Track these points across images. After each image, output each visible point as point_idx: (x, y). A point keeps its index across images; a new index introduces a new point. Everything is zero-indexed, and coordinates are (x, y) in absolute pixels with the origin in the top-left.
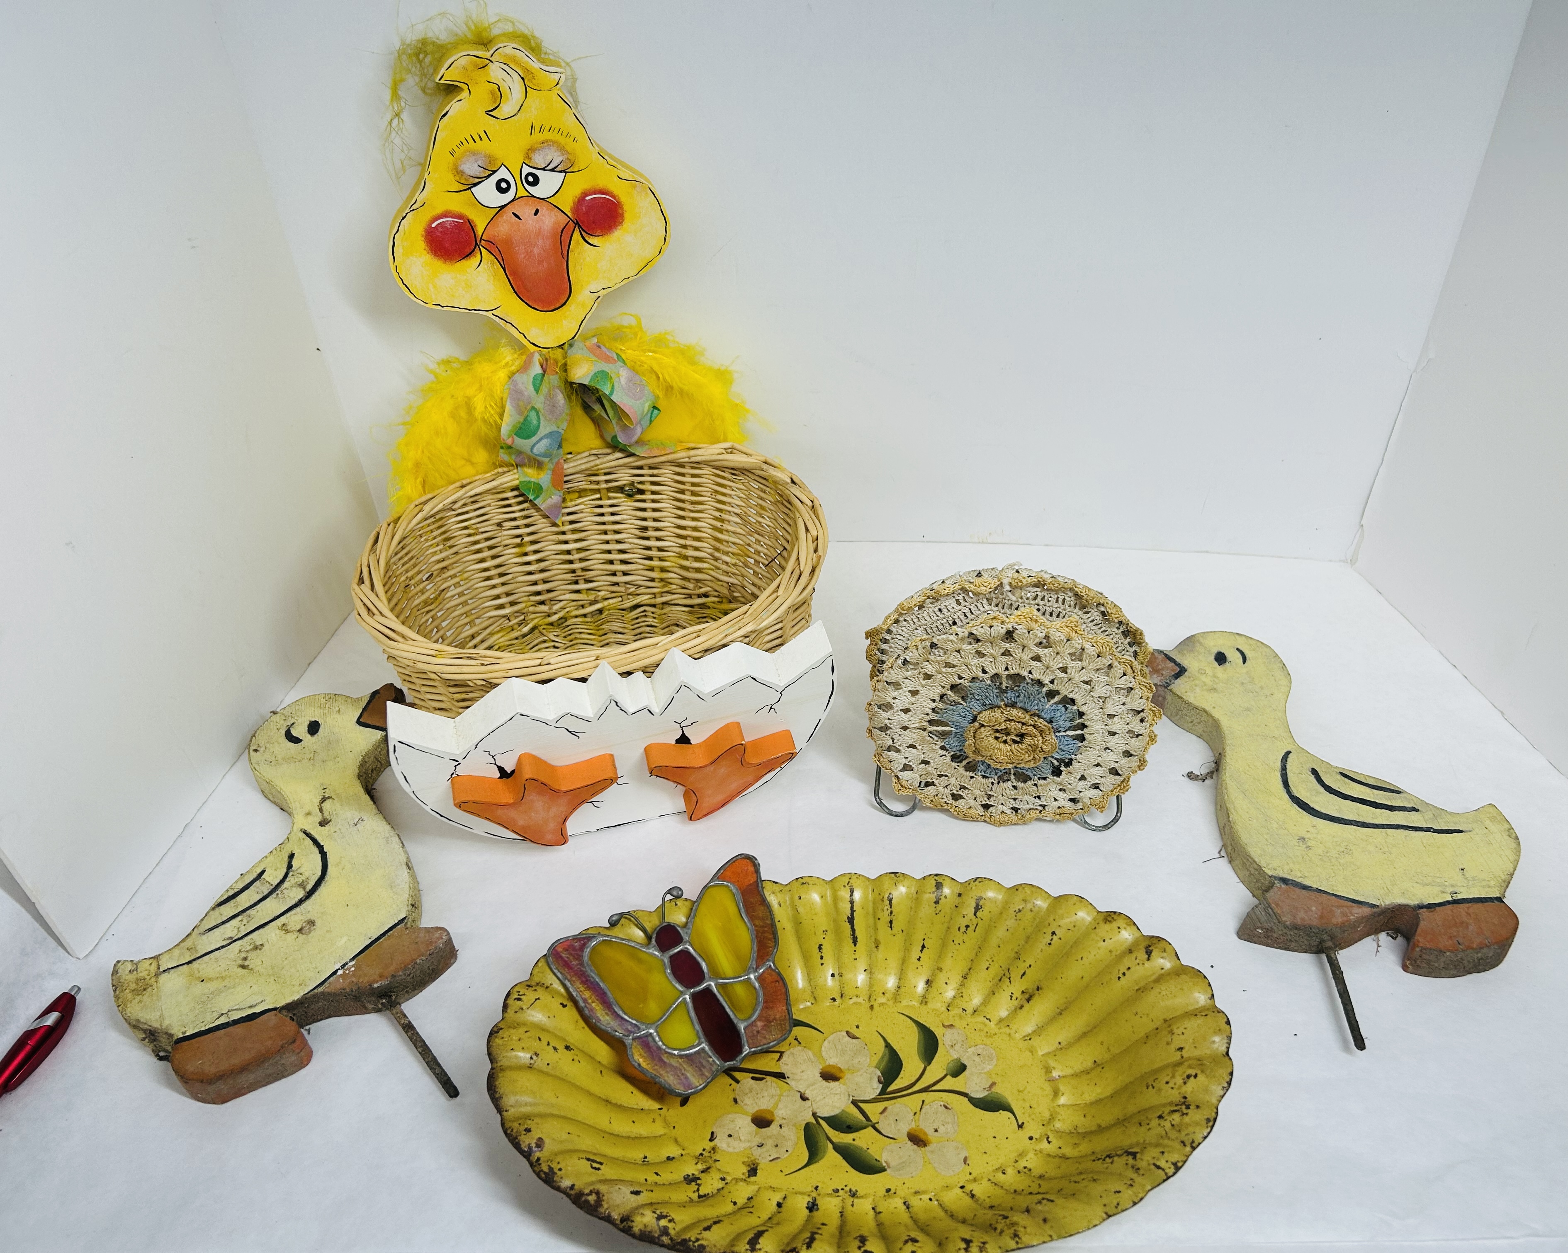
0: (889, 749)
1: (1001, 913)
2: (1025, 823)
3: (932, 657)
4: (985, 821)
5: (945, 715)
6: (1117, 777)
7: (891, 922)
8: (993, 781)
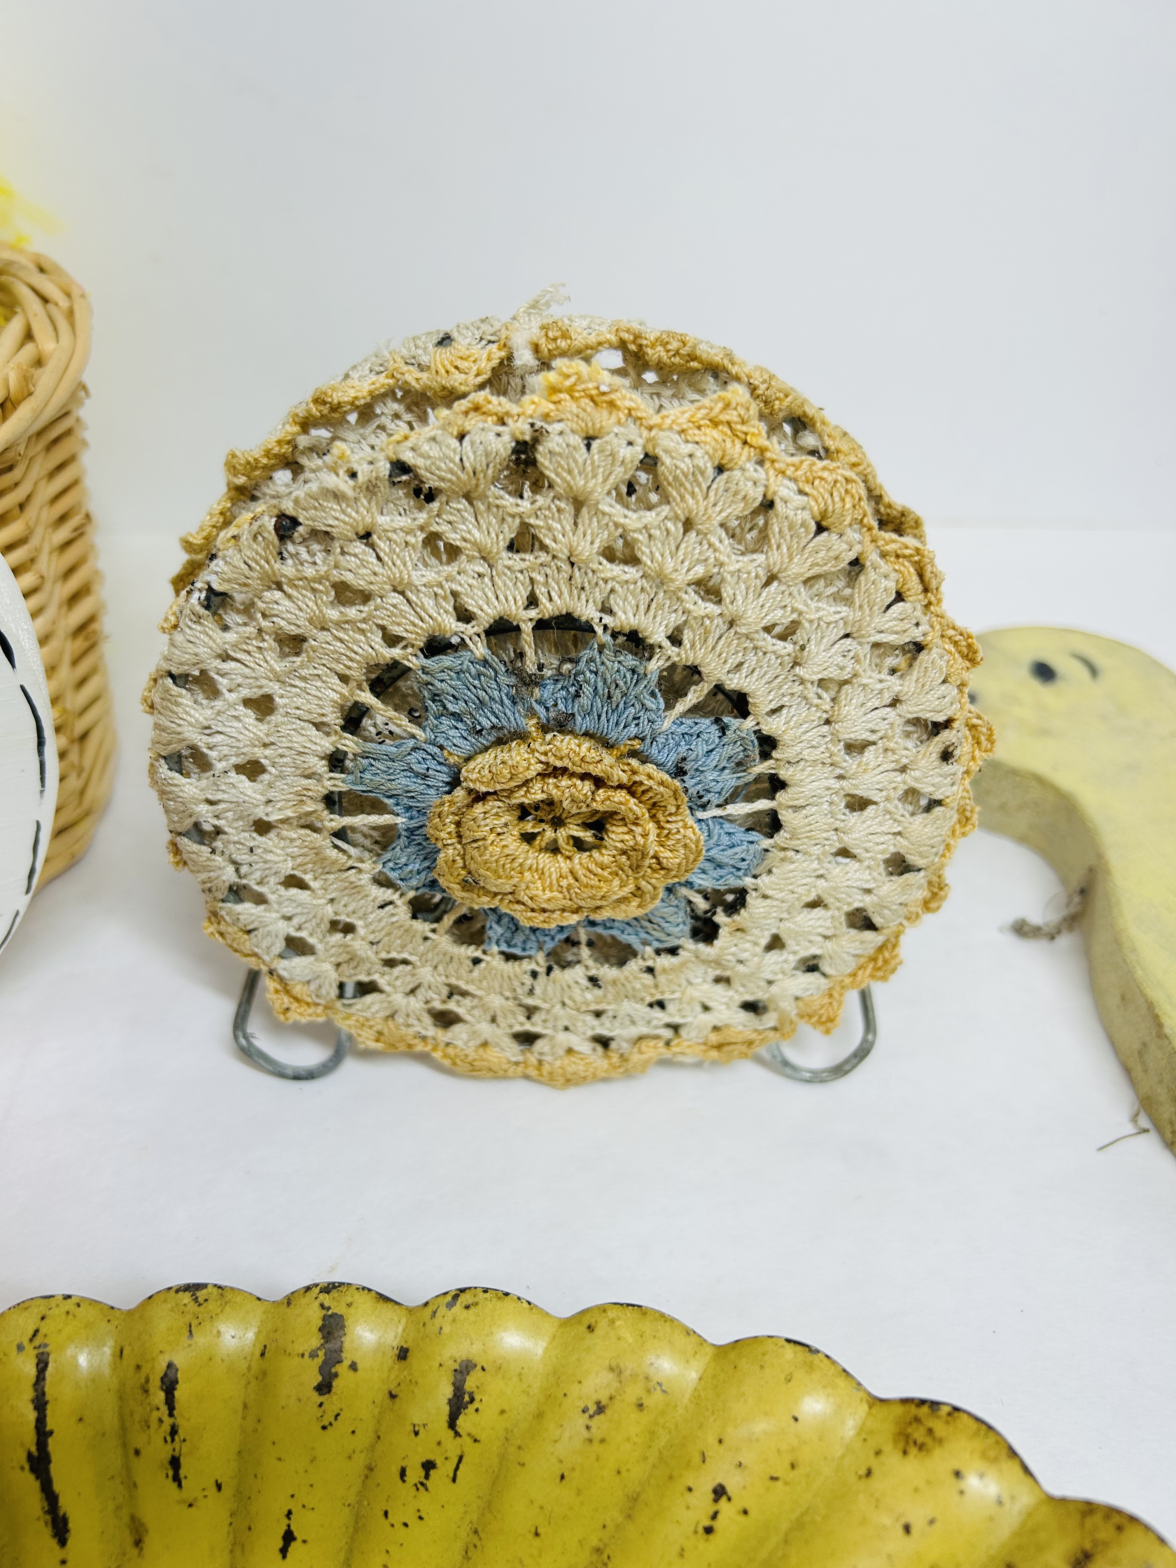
0: (237, 893)
1: (540, 1415)
2: (628, 1075)
3: (288, 569)
4: (527, 1077)
5: (367, 776)
6: (869, 935)
7: (175, 1463)
8: (533, 966)
